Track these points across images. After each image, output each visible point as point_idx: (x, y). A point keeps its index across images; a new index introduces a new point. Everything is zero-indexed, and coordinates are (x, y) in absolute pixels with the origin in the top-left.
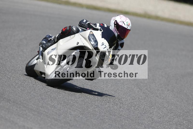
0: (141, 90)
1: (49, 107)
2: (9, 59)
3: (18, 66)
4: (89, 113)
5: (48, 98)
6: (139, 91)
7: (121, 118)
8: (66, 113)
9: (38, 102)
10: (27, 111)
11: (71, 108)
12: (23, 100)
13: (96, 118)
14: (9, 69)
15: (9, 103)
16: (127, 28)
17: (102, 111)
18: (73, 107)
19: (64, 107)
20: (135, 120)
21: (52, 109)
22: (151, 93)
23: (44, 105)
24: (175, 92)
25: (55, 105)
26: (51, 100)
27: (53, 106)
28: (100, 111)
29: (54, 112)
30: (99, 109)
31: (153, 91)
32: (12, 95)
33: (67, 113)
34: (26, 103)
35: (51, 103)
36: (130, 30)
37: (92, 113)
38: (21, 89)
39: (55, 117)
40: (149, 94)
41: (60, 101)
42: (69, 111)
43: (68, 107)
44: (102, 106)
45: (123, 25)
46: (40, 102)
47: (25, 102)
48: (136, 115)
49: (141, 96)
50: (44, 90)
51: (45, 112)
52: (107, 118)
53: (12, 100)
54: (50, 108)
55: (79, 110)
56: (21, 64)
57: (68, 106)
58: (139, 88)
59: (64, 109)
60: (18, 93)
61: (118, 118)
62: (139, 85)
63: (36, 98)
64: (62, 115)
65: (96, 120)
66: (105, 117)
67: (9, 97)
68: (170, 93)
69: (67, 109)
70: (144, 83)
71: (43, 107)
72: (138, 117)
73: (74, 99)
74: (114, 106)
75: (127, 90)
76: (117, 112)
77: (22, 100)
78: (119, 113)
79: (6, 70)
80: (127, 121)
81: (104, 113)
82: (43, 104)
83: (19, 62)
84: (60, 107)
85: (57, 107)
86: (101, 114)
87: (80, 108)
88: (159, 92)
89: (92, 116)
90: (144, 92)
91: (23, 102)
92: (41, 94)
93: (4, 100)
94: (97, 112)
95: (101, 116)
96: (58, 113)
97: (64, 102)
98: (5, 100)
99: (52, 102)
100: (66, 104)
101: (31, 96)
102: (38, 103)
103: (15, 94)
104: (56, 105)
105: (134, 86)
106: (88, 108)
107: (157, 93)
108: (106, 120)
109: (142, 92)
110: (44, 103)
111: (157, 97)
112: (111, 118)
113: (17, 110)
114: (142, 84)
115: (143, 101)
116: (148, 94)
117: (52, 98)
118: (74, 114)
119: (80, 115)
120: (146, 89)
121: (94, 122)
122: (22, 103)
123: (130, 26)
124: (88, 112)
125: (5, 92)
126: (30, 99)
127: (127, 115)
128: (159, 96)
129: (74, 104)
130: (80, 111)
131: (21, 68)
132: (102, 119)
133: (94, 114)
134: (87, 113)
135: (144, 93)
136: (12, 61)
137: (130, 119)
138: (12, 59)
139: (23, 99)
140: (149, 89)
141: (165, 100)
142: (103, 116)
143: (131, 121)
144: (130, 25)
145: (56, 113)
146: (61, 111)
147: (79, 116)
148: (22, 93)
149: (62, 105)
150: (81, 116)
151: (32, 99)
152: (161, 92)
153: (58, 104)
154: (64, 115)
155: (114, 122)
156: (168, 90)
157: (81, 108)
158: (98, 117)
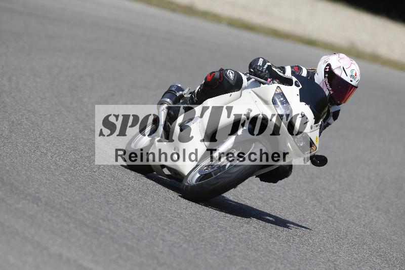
0: (321, 204)
1: (119, 220)
2: (49, 115)
3: (67, 131)
4: (202, 241)
5: (121, 203)
6: (315, 205)
7: (269, 257)
8: (155, 236)
9: (98, 208)
10: (71, 225)
11: (166, 228)
12: (67, 201)
13: (216, 252)
14: (46, 136)
15: (35, 206)
16: (351, 83)
17: (232, 239)
18: (170, 225)
19: (151, 224)
20: (297, 264)
21: (126, 225)
22: (341, 212)
23: (109, 216)
24: (392, 215)
25: (132, 218)
26: (127, 207)
27: (128, 219)
28: (226, 240)
29: (130, 232)
30: (225, 236)
31: (344, 209)
32: (46, 190)
33: (157, 236)
34: (71, 209)
35: (124, 213)
36: (356, 87)
37: (208, 242)
38: (65, 179)
39: (129, 243)
40: (335, 213)
41: (145, 211)
42: (161, 232)
43: (159, 225)
44: (233, 230)
45: (343, 76)
46: (101, 209)
47: (70, 206)
48: (302, 255)
49: (319, 217)
50: (114, 184)
51: (109, 229)
52: (239, 254)
53: (43, 200)
54: (122, 223)
55: (182, 234)
56: (73, 127)
57: (160, 223)
58: (318, 200)
59: (151, 228)
60: (59, 187)
61: (263, 257)
62: (317, 194)
63: (95, 200)
64: (145, 241)
65: (215, 257)
66: (236, 252)
67: (38, 193)
68: (380, 217)
69: (157, 228)
70: (329, 190)
71: (108, 220)
72: (306, 259)
73: (174, 209)
74: (258, 232)
75: (290, 201)
76: (262, 245)
77: (65, 202)
78: (267, 248)
79: (39, 137)
80: (282, 264)
81: (234, 243)
82: (109, 213)
83: (68, 123)
84: (144, 224)
85: (136, 222)
86: (228, 246)
87: (184, 229)
88: (357, 212)
89: (207, 247)
90: (326, 208)
91: (66, 206)
92: (108, 192)
93: (26, 197)
94: (221, 241)
95: (227, 249)
96: (136, 235)
97: (154, 213)
98: (28, 197)
99: (129, 210)
100: (157, 219)
101: (85, 194)
102: (98, 211)
103: (51, 188)
104: (136, 217)
105: (307, 194)
106: (202, 230)
107: (353, 213)
108: (238, 259)
109: (322, 209)
110: (111, 212)
111: (354, 221)
112: (247, 255)
113: (50, 220)
114: (323, 193)
115: (321, 226)
116: (333, 214)
117: (129, 203)
118: (170, 241)
119: (184, 243)
120: (332, 203)
121: (211, 261)
122: (64, 207)
123: (357, 80)
124: (201, 239)
125: (32, 182)
126: (82, 201)
127: (283, 253)
128: (356, 219)
129: (174, 221)
130: (184, 236)
131: (72, 135)
132: (229, 255)
133: (212, 244)
134: (198, 242)
135: (326, 212)
136: (56, 120)
137: (288, 261)
138: (56, 115)
139: (67, 199)
140: (337, 204)
141: (368, 228)
142: (232, 250)
143: (289, 265)
144: (358, 78)
145: (133, 235)
146: (144, 231)
147: (181, 246)
148: (66, 188)
149: (148, 220)
150: (184, 245)
151: (87, 201)
152: (361, 211)
153: (140, 217)
154: (148, 239)
155: (254, 264)
156: (378, 210)
157: (187, 229)
158: (221, 250)
